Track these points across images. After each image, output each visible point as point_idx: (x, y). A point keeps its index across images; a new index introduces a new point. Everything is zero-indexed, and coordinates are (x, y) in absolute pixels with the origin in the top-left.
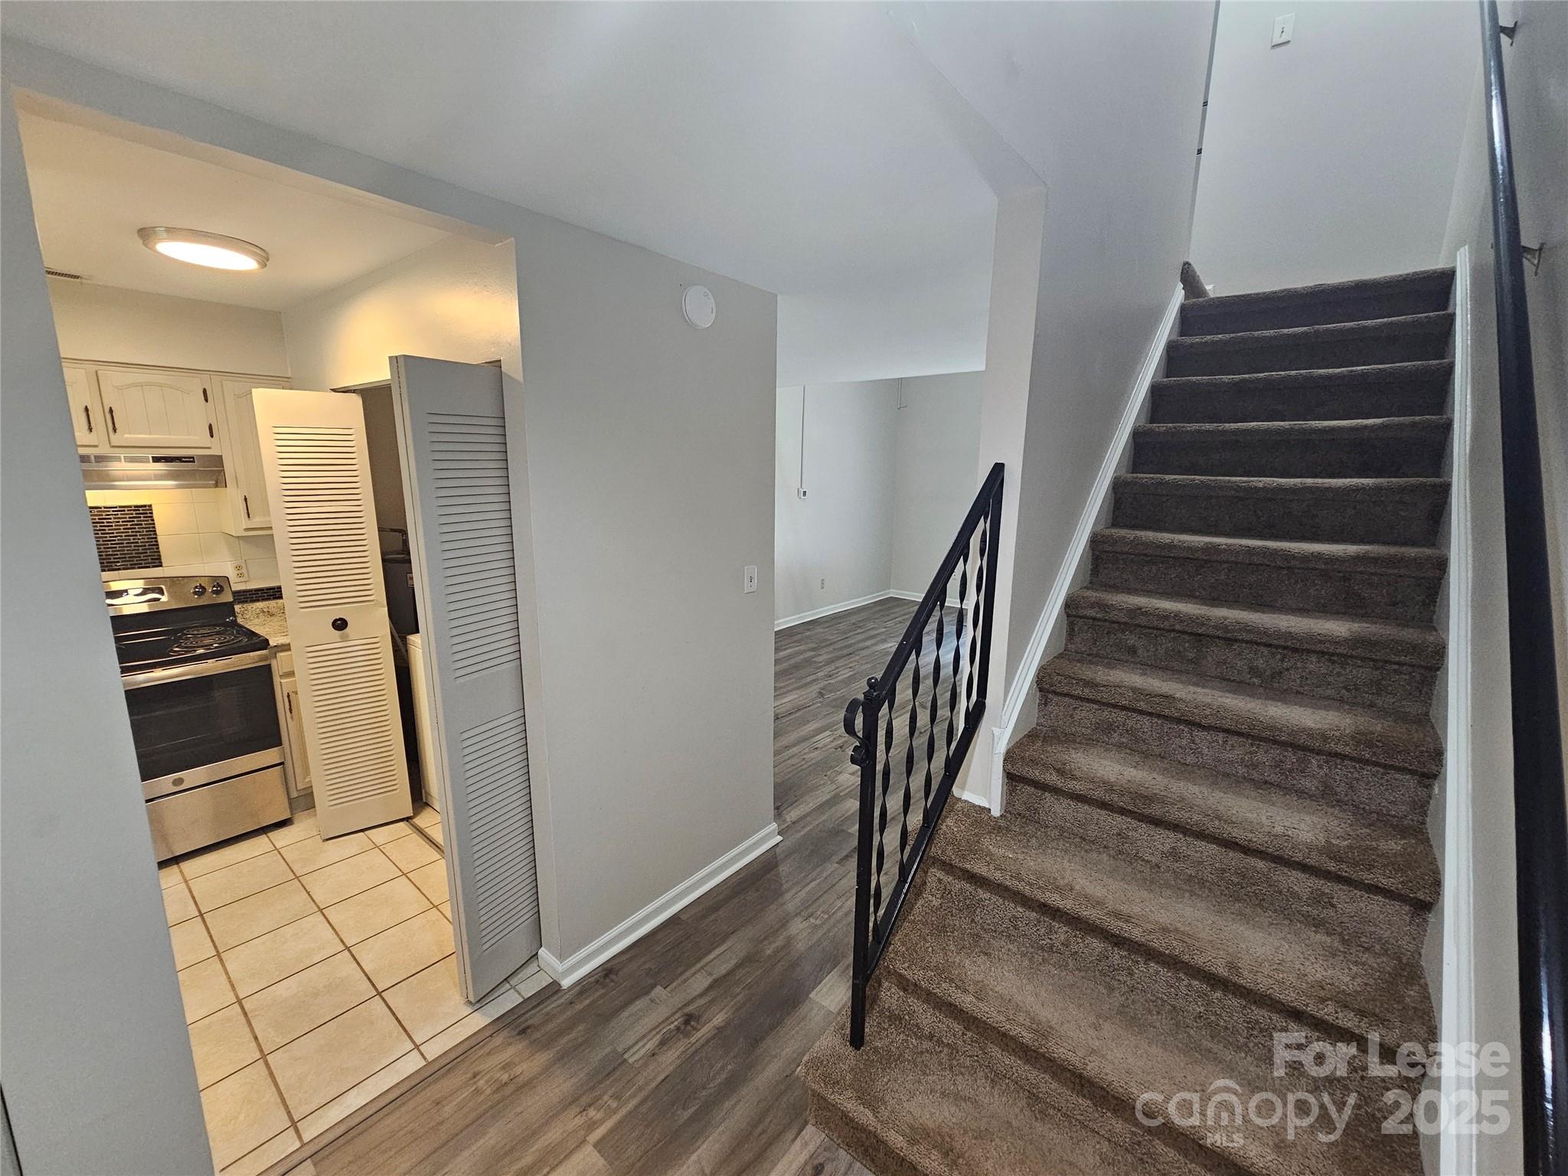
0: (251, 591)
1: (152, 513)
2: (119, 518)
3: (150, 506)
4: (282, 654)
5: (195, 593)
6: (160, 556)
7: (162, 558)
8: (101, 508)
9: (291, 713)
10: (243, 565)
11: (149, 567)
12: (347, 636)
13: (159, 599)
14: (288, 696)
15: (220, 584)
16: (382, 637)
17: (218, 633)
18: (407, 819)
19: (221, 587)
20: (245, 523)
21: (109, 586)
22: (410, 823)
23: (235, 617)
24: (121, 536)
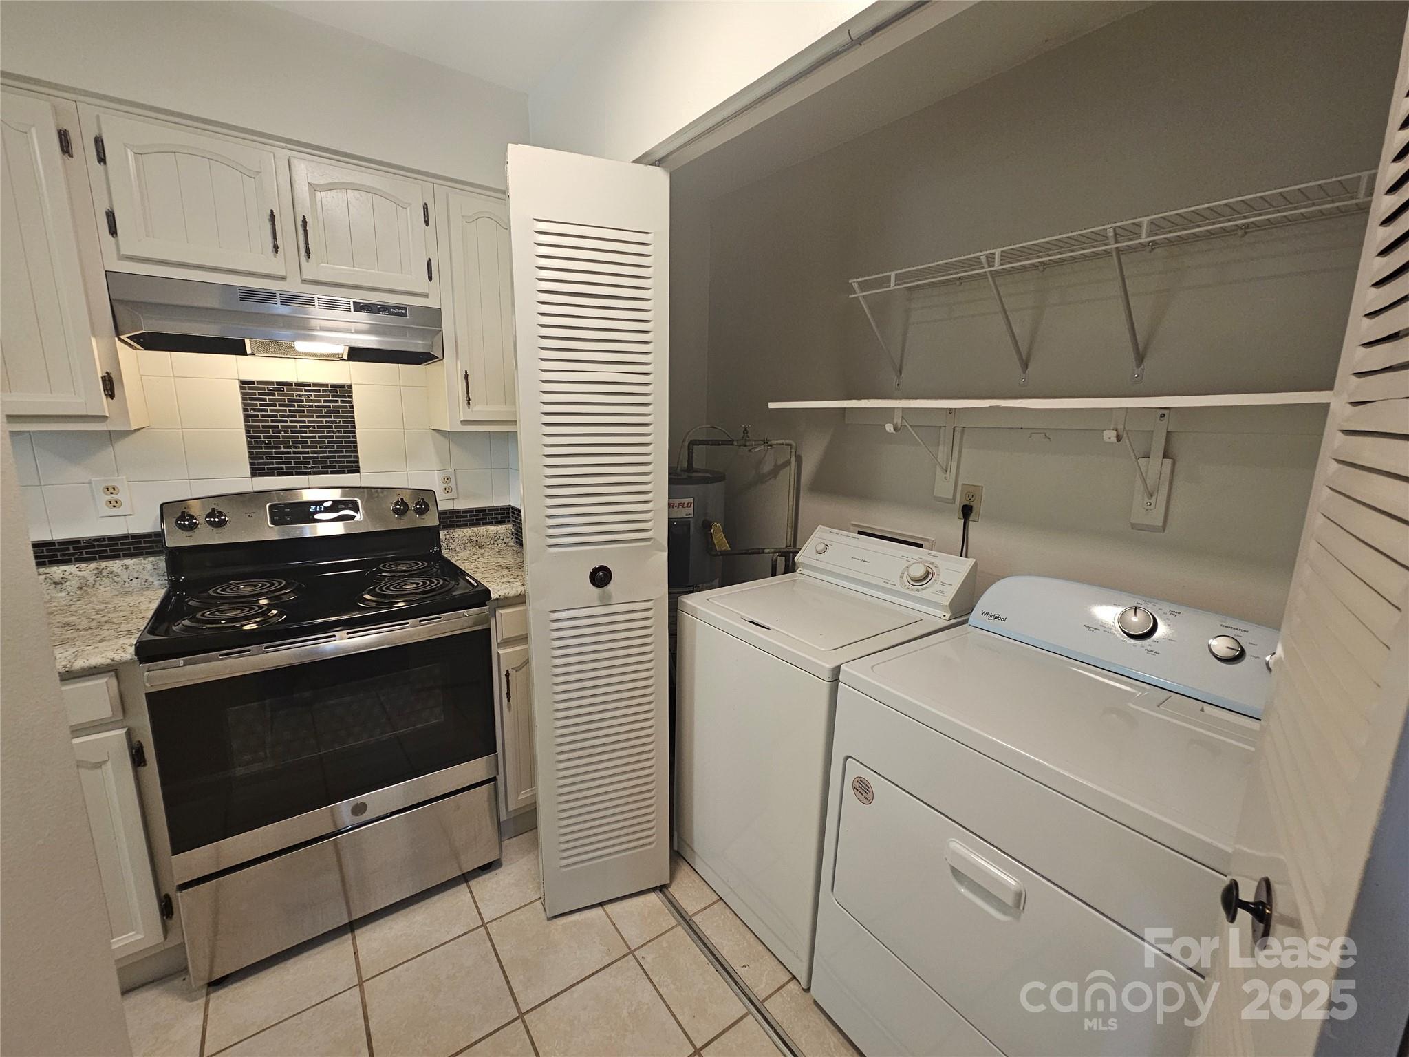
0: (458, 512)
1: (351, 397)
2: (312, 401)
3: (350, 386)
4: (503, 611)
5: (395, 511)
6: (357, 457)
7: (360, 460)
8: (291, 385)
9: (509, 700)
10: (453, 478)
11: (343, 472)
12: (610, 597)
13: (352, 518)
14: (507, 675)
15: (424, 500)
16: (656, 600)
17: (420, 573)
18: (661, 889)
19: (427, 505)
20: (463, 413)
21: (295, 495)
22: (664, 894)
23: (440, 547)
24: (314, 427)
